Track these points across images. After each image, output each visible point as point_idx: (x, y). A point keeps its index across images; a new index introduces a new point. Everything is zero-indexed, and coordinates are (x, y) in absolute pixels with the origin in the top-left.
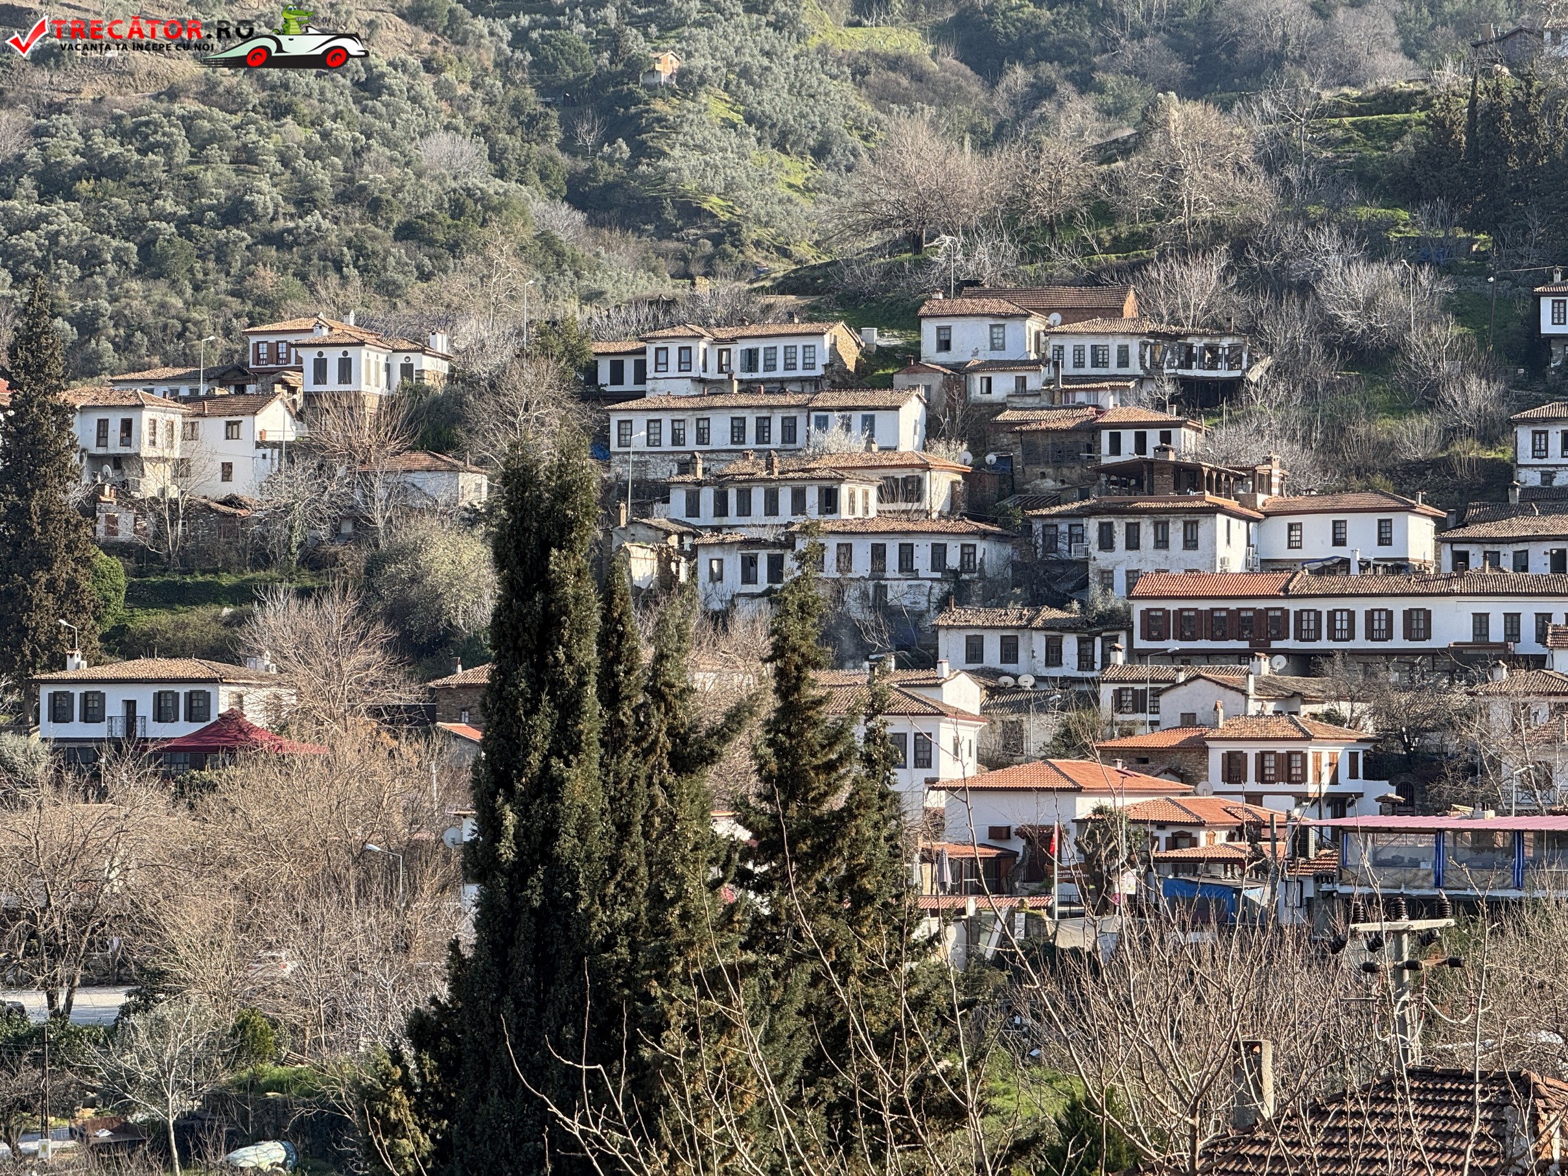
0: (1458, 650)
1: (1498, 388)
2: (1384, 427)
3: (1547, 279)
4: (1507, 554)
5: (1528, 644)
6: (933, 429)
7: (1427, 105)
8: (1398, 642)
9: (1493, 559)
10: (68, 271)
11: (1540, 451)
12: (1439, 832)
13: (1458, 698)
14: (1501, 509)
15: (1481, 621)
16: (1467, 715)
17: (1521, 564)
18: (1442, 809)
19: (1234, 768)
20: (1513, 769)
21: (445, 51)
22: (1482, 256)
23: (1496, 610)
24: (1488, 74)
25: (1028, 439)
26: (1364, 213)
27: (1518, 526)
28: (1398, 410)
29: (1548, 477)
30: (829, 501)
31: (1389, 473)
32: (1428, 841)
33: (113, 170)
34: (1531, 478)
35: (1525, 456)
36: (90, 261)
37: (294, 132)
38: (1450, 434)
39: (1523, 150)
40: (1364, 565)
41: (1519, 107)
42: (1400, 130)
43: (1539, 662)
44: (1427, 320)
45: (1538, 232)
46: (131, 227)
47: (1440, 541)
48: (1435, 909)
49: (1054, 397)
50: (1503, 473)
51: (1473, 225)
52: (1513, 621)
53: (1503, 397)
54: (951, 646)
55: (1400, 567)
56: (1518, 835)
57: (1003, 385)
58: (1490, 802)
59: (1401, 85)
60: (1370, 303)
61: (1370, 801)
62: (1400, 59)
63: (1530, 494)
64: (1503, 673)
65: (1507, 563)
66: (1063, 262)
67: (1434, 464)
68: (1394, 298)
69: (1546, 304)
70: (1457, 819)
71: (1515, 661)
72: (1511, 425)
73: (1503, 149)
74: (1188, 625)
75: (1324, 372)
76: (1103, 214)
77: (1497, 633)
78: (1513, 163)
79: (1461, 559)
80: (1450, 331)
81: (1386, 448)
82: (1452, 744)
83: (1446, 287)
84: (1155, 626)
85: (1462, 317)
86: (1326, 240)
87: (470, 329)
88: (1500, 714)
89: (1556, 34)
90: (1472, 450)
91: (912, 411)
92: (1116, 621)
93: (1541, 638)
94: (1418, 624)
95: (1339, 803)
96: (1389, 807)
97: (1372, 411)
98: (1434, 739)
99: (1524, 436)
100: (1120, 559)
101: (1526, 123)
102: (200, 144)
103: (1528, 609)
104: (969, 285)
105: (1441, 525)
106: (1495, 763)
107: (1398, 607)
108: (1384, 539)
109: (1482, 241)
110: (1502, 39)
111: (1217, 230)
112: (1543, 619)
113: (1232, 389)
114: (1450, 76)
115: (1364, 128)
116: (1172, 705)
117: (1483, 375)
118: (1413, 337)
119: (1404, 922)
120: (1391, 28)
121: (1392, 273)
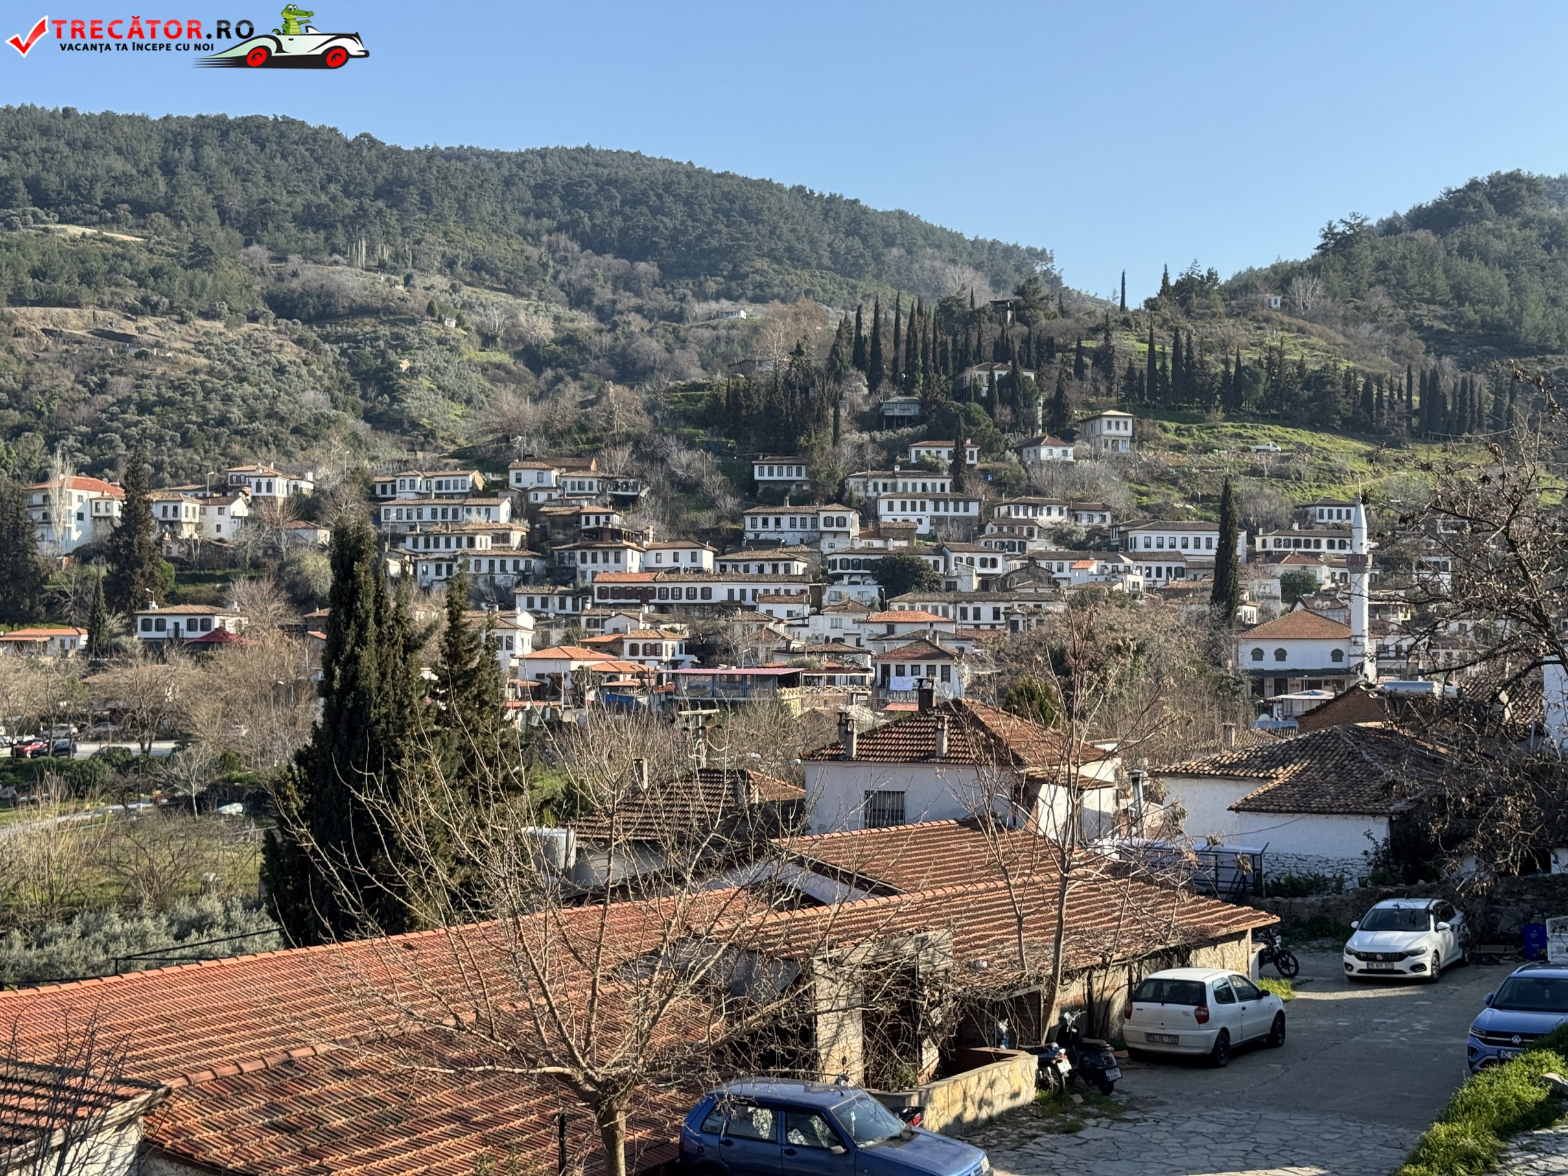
0: (722, 604)
1: (737, 500)
2: (693, 515)
3: (757, 458)
4: (741, 566)
5: (749, 601)
6: (514, 514)
7: (711, 389)
8: (699, 600)
9: (736, 568)
10: (151, 445)
11: (754, 526)
12: (714, 675)
13: (722, 622)
14: (739, 548)
15: (731, 592)
16: (725, 629)
17: (747, 569)
18: (715, 666)
19: (634, 650)
20: (744, 651)
21: (312, 357)
22: (732, 449)
23: (737, 588)
24: (734, 377)
25: (554, 519)
26: (686, 430)
27: (745, 555)
28: (699, 509)
29: (757, 536)
30: (471, 543)
31: (696, 533)
32: (709, 679)
33: (170, 402)
34: (751, 536)
35: (748, 527)
36: (160, 440)
37: (248, 389)
38: (719, 519)
39: (748, 407)
40: (686, 570)
41: (746, 390)
42: (700, 398)
43: (753, 608)
44: (710, 474)
45: (753, 440)
46: (177, 427)
47: (715, 560)
48: (712, 705)
49: (563, 502)
50: (740, 534)
51: (728, 436)
52: (743, 592)
53: (740, 504)
54: (521, 601)
55: (700, 570)
56: (744, 676)
57: (542, 497)
58: (734, 663)
59: (701, 381)
60: (688, 466)
61: (687, 663)
62: (699, 371)
63: (750, 542)
64: (739, 612)
65: (741, 569)
66: (567, 447)
67: (713, 530)
68: (698, 464)
69: (756, 468)
70: (722, 669)
71: (744, 608)
72: (743, 515)
73: (740, 407)
74: (617, 593)
75: (671, 494)
76: (583, 429)
77: (737, 597)
78: (744, 412)
79: (723, 568)
80: (719, 478)
81: (694, 524)
82: (719, 640)
83: (718, 461)
84: (603, 593)
85: (724, 472)
86: (671, 441)
87: (323, 471)
88: (738, 628)
89: (760, 362)
90: (728, 525)
91: (505, 507)
92: (588, 592)
93: (754, 599)
94: (706, 593)
95: (675, 664)
96: (695, 665)
97: (689, 509)
98: (712, 639)
99: (748, 520)
100: (589, 567)
101: (748, 396)
102: (207, 393)
103: (749, 588)
104: (529, 457)
105: (716, 554)
106: (736, 648)
107: (699, 586)
108: (693, 560)
109: (732, 443)
110: (740, 364)
111: (628, 436)
112: (755, 591)
113: (634, 499)
114: (719, 377)
115: (686, 397)
116: (610, 625)
117: (732, 495)
118: (705, 480)
119: (700, 711)
120: (696, 358)
121: (697, 455)
